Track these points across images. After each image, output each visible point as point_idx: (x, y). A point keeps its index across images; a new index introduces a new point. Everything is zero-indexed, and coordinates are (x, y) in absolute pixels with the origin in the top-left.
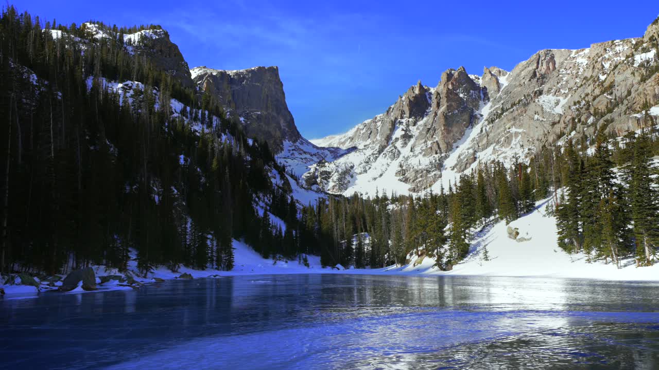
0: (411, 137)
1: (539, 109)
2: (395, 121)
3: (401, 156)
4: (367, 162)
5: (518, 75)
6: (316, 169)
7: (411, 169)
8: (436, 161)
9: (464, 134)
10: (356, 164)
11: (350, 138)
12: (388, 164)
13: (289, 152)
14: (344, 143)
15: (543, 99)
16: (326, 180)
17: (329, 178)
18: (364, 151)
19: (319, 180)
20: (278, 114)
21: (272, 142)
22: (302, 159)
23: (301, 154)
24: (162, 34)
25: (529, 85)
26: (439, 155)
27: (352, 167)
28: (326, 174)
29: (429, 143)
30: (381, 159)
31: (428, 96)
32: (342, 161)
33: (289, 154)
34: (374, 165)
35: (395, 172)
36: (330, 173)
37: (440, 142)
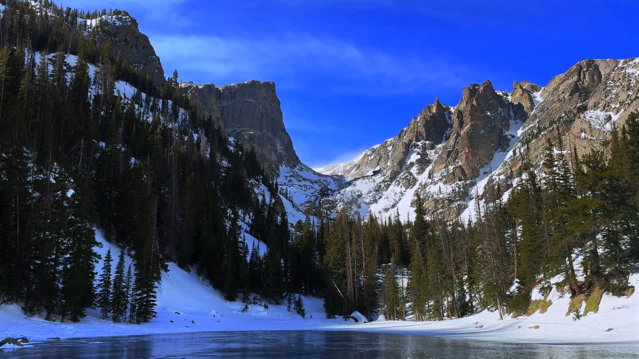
0: (429, 162)
1: (586, 126)
3: (417, 183)
4: (377, 191)
5: (556, 89)
6: (317, 198)
7: (430, 199)
8: (460, 188)
9: (492, 159)
10: (364, 191)
11: (356, 166)
12: (402, 193)
13: (286, 179)
14: (349, 171)
15: (590, 115)
18: (373, 177)
20: (274, 135)
21: (266, 166)
23: (300, 181)
24: (129, 21)
25: (570, 100)
26: (463, 182)
27: (360, 196)
28: (330, 203)
29: (451, 168)
30: (394, 188)
31: (447, 116)
32: (347, 189)
33: (286, 181)
34: (385, 194)
35: (410, 202)
36: (333, 202)
37: (464, 167)
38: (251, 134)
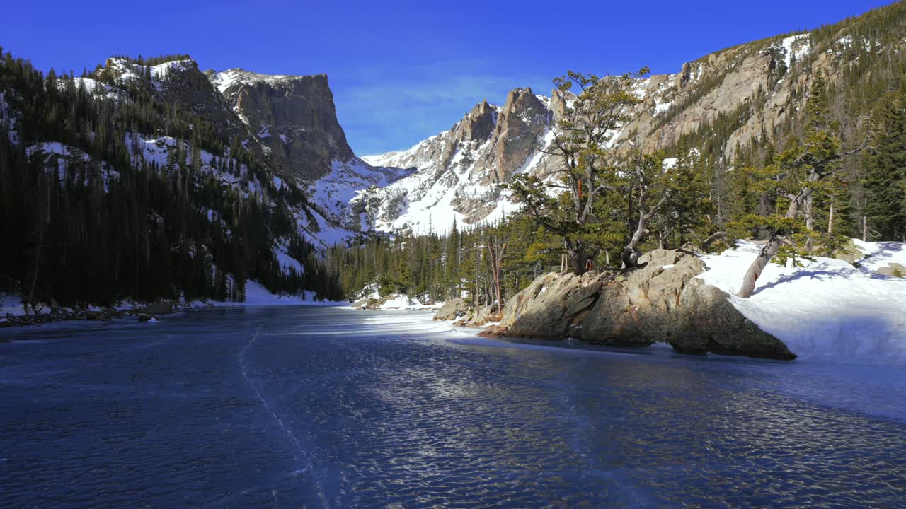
0: (471, 162)
2: (456, 144)
3: (459, 183)
4: (422, 189)
6: (365, 196)
7: (467, 198)
8: (492, 191)
9: (524, 162)
10: (410, 190)
11: (412, 156)
12: (444, 192)
13: (338, 175)
14: (405, 162)
16: (375, 207)
17: (379, 205)
18: (422, 175)
19: (367, 207)
20: (327, 130)
21: (317, 163)
22: (351, 183)
23: (351, 177)
26: (496, 184)
27: (405, 194)
28: (376, 201)
29: (487, 170)
30: (437, 185)
31: (494, 116)
32: (394, 187)
33: (337, 177)
34: (429, 192)
35: (451, 201)
36: (379, 200)
37: (499, 171)
38: (302, 132)
